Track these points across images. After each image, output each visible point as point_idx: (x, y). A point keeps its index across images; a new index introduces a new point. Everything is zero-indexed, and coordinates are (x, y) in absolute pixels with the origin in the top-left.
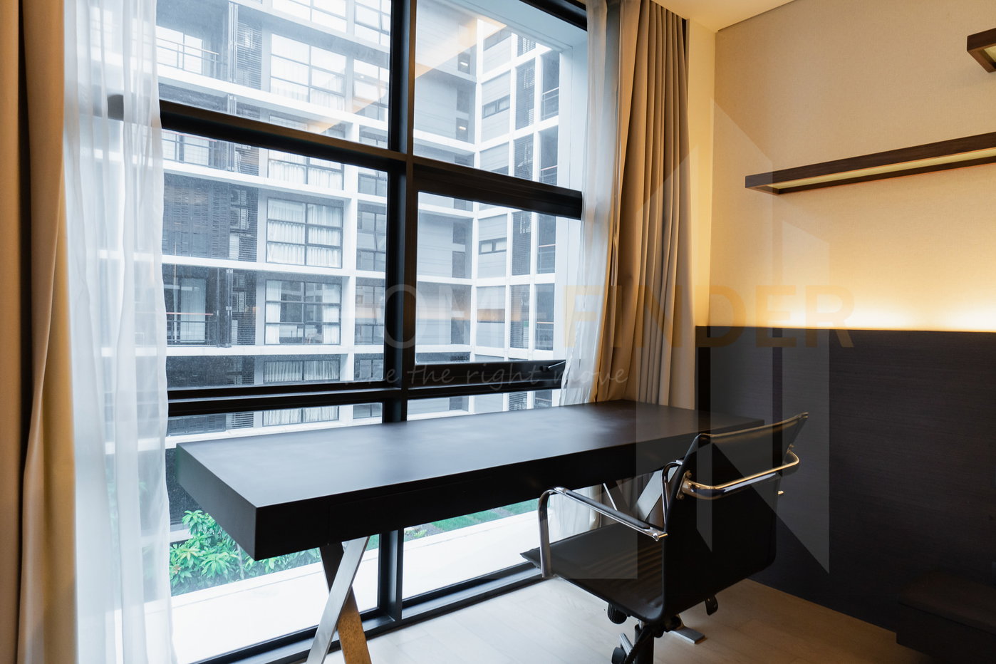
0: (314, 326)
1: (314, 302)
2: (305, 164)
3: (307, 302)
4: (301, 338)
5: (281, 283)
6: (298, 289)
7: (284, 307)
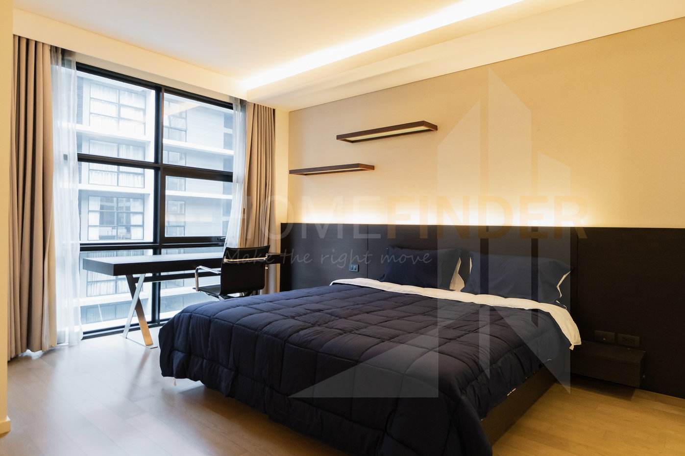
0: (124, 227)
1: (124, 210)
2: (117, 117)
3: (119, 211)
4: (114, 236)
5: (100, 198)
6: (112, 201)
7: (102, 214)
